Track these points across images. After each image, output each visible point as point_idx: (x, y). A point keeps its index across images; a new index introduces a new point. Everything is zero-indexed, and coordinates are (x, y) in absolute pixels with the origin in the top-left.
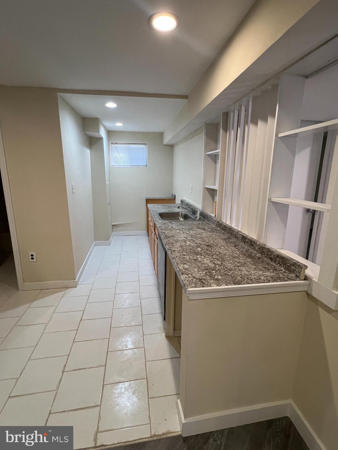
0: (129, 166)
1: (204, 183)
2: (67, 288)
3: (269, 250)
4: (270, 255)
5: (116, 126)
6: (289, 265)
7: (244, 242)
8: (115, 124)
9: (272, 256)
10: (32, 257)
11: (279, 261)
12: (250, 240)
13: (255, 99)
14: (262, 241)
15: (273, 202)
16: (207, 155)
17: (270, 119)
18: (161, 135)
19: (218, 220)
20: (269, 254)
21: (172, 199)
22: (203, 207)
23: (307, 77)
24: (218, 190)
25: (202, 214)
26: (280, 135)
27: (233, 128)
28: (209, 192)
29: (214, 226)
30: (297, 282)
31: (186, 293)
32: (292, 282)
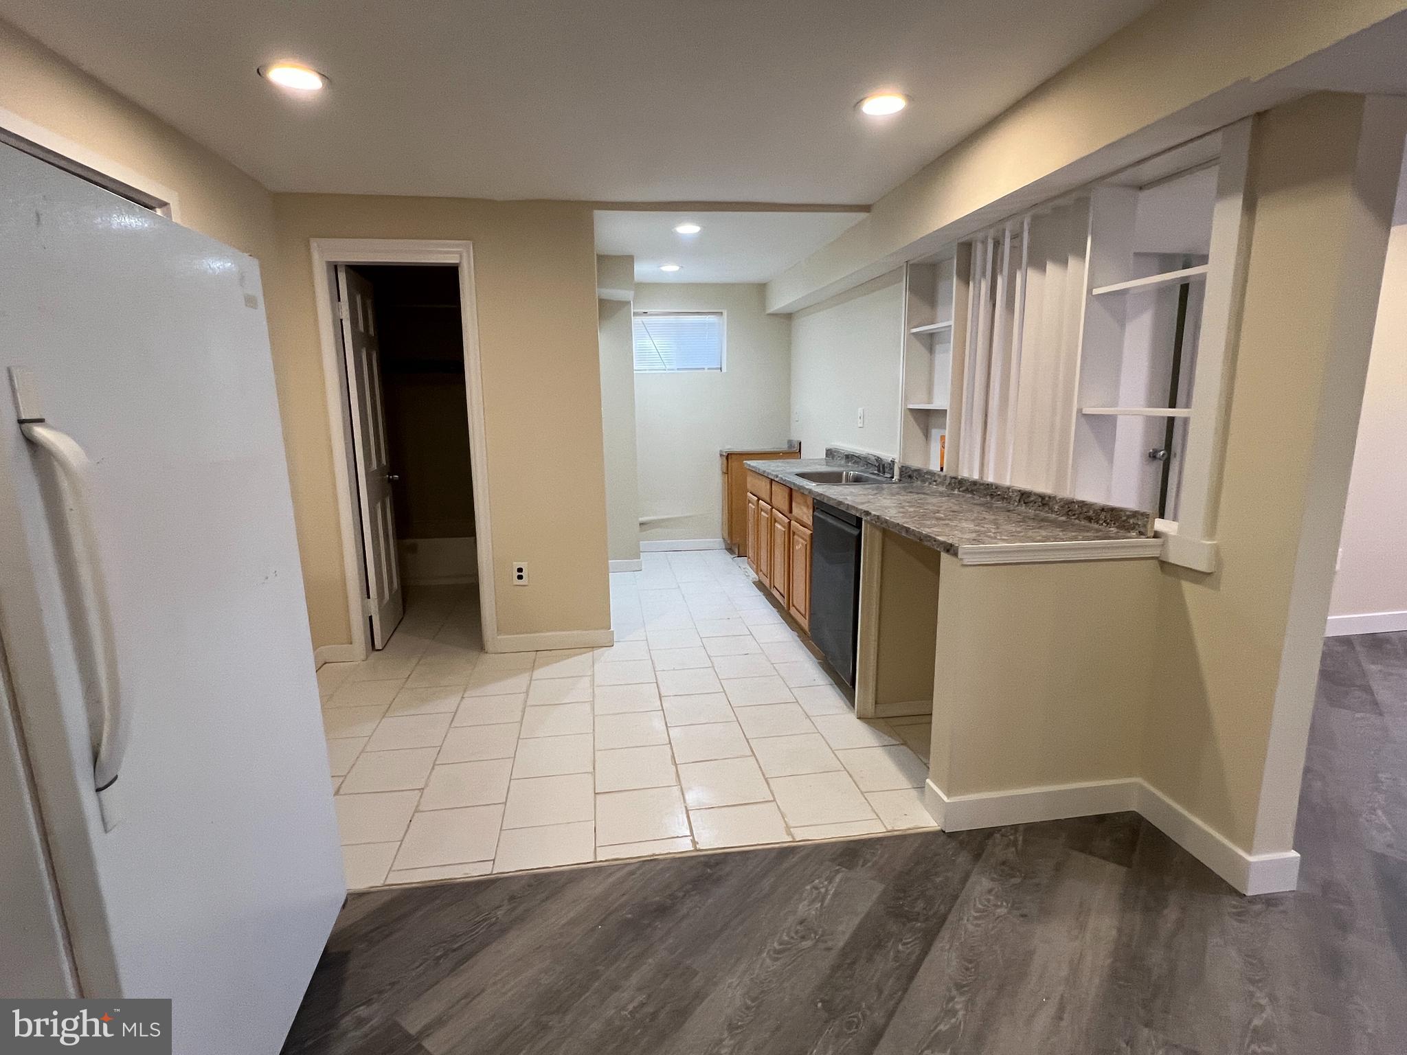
0: (677, 371)
1: (906, 398)
2: (593, 647)
3: (1083, 504)
4: (1088, 512)
5: (663, 271)
6: (1124, 518)
7: (1025, 503)
8: (661, 266)
9: (1091, 512)
10: (520, 574)
11: (1105, 518)
12: (1040, 496)
13: (1035, 219)
14: (1066, 493)
15: (1088, 417)
16: (914, 334)
17: (1072, 262)
18: (761, 289)
19: (953, 474)
20: (1085, 510)
21: (794, 451)
22: (904, 451)
23: (1141, 188)
24: (948, 411)
25: (904, 469)
26: (1096, 291)
27: (984, 274)
28: (916, 420)
29: (942, 489)
30: (1143, 540)
31: (955, 554)
32: (1134, 540)
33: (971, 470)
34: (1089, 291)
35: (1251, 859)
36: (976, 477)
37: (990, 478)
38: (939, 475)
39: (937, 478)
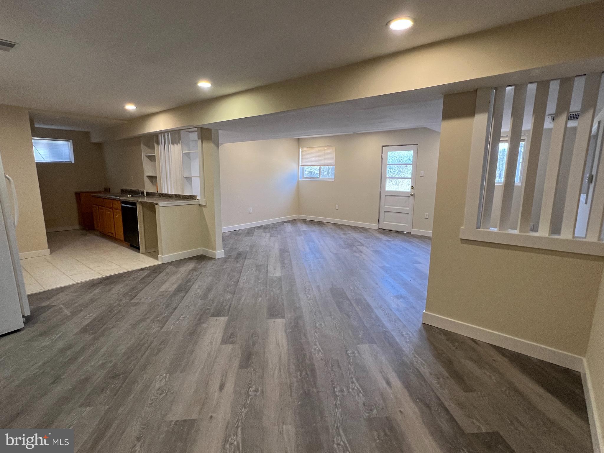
2: (41, 256)
14: (184, 194)
15: (185, 178)
16: (146, 156)
17: (178, 145)
18: (87, 134)
19: (160, 193)
21: (107, 191)
24: (157, 177)
25: (147, 193)
27: (162, 144)
28: (149, 179)
29: (158, 197)
30: (195, 201)
31: (158, 205)
32: (194, 201)
33: (165, 191)
34: (182, 152)
35: (216, 252)
36: (166, 193)
37: (170, 193)
38: (157, 193)
39: (156, 194)
